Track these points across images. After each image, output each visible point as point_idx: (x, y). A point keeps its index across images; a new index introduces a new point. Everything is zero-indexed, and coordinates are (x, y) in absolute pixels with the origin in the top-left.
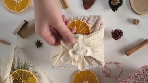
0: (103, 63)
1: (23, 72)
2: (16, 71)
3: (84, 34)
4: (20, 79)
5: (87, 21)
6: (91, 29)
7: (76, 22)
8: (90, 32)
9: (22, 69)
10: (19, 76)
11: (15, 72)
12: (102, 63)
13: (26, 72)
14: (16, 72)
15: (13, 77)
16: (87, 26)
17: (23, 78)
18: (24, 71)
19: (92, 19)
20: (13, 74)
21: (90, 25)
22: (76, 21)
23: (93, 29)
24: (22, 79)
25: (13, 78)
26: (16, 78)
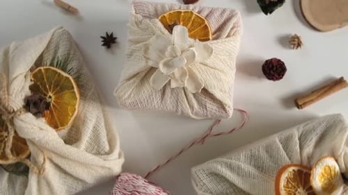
0: (229, 107)
1: (57, 76)
2: (42, 68)
3: (197, 40)
4: (45, 86)
5: (207, 16)
6: (213, 34)
7: (183, 14)
8: (211, 38)
9: (56, 67)
10: (45, 80)
11: (40, 70)
12: (227, 108)
13: (63, 76)
14: (43, 71)
15: (33, 79)
16: (206, 25)
17: (52, 86)
18: (60, 74)
19: (217, 14)
20: (36, 73)
21: (213, 26)
22: (183, 11)
23: (218, 33)
24: (50, 89)
25: (31, 80)
26: (39, 83)
